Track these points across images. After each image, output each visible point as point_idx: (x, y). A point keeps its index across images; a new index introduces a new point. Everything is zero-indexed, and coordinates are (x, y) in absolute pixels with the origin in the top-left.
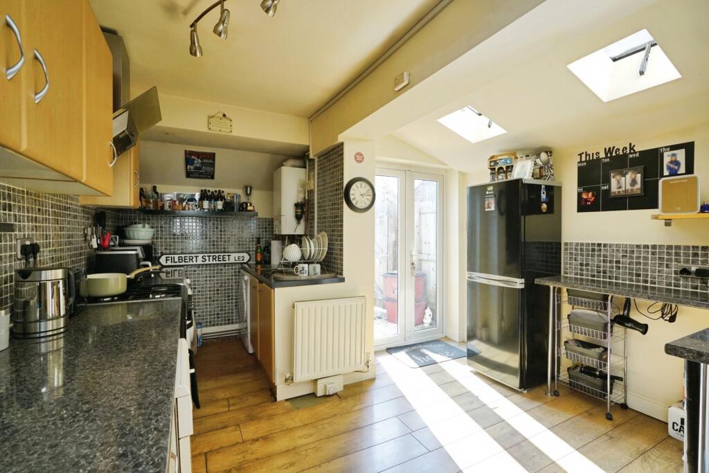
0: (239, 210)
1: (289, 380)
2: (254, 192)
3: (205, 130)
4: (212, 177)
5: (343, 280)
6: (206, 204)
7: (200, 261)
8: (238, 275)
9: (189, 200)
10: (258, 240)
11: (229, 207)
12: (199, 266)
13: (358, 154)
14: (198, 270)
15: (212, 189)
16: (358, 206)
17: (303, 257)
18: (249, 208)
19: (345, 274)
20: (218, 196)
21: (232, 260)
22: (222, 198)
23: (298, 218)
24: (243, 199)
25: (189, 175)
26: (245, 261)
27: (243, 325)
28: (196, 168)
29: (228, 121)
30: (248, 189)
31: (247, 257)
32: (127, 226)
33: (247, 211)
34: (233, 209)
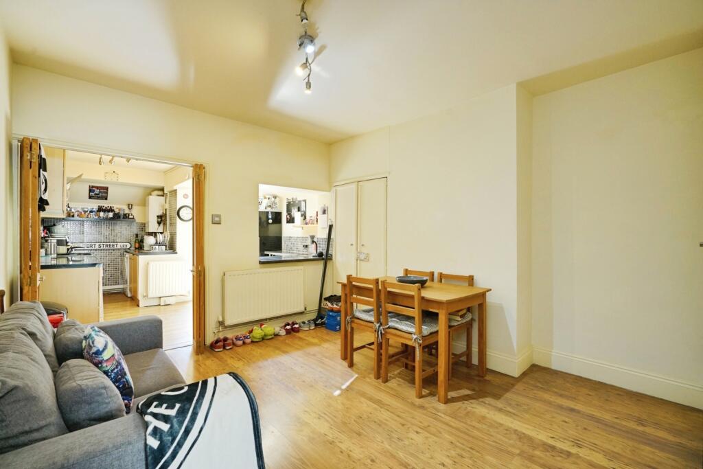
0: (124, 218)
1: (146, 296)
2: (134, 207)
3: (103, 179)
4: (106, 199)
5: (176, 253)
6: (102, 214)
7: (97, 247)
8: (123, 255)
9: (90, 212)
10: (137, 236)
11: (117, 217)
12: (96, 250)
13: (186, 195)
14: (96, 253)
15: (106, 206)
16: (185, 219)
17: (156, 243)
18: (130, 217)
19: (177, 251)
20: (111, 210)
21: (119, 247)
22: (112, 211)
23: (159, 223)
24: (127, 211)
25: (90, 197)
26: (128, 247)
27: (125, 286)
28: (96, 194)
29: (116, 176)
30: (130, 206)
31: (129, 246)
32: (52, 226)
33: (128, 218)
34: (119, 217)
